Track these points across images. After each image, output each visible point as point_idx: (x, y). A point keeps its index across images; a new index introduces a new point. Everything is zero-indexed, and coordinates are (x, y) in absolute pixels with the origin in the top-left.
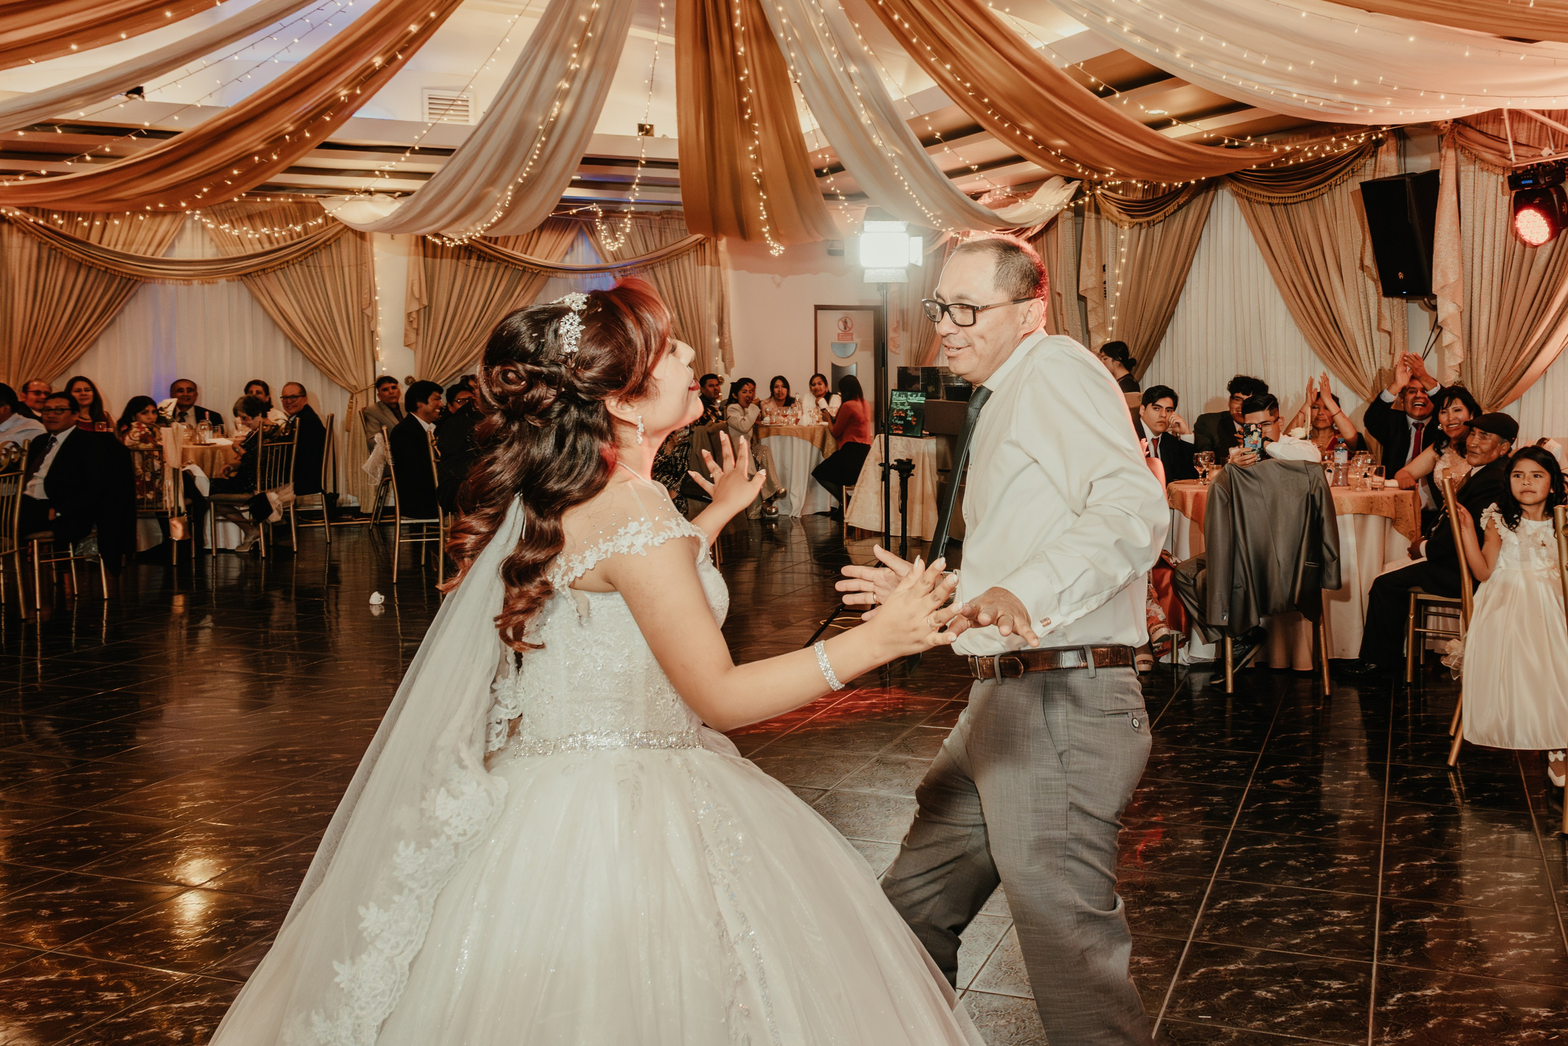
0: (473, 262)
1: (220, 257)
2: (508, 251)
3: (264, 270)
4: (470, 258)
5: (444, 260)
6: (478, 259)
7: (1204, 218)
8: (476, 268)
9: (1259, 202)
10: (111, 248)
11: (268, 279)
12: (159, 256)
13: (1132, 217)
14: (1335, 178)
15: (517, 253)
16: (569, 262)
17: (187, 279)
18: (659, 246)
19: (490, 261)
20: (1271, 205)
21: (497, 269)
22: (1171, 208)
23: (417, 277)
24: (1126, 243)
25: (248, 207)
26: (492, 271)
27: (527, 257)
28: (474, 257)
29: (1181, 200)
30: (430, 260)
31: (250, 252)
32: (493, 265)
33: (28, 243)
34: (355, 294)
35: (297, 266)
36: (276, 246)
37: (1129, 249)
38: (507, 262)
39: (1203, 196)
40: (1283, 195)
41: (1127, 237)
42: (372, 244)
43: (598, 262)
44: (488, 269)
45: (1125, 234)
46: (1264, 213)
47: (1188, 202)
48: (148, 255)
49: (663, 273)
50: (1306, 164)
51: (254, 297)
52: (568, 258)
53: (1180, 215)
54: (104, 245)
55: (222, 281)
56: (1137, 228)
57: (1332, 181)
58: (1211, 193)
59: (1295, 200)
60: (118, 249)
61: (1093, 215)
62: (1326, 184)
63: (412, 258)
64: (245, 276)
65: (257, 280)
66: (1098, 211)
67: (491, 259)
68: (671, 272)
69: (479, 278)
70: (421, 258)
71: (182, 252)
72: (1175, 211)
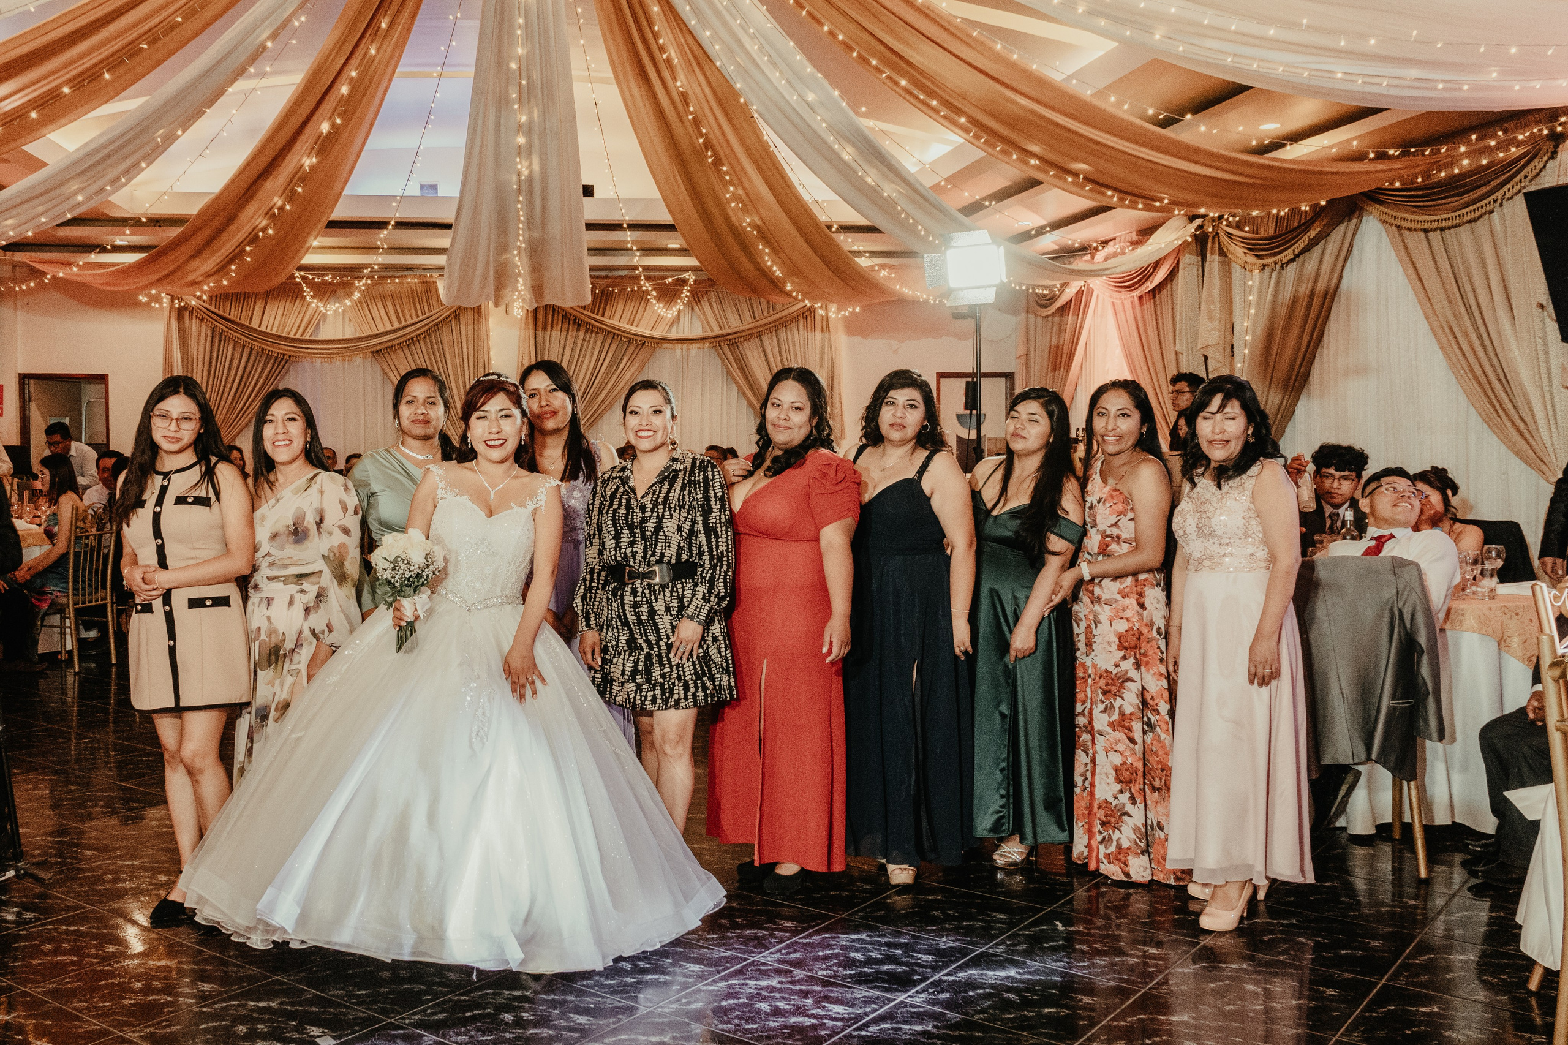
0: (581, 334)
1: (358, 335)
2: (615, 322)
3: (391, 347)
4: (578, 330)
5: (556, 334)
6: (587, 331)
7: (1346, 255)
8: (584, 340)
9: (1409, 229)
10: (268, 331)
11: (397, 355)
12: (307, 337)
13: (1258, 257)
14: (1501, 191)
15: (624, 325)
16: (674, 333)
17: (329, 357)
18: (766, 314)
19: (597, 333)
20: (1426, 231)
21: (604, 341)
22: (1301, 244)
23: (527, 352)
24: (1255, 290)
25: (381, 287)
26: (599, 344)
27: (633, 329)
28: (583, 329)
29: (1313, 233)
30: (540, 333)
31: (381, 330)
32: (601, 337)
33: (204, 327)
34: (472, 368)
35: (422, 342)
36: (404, 324)
37: (1259, 297)
38: (612, 334)
39: (1342, 228)
40: (1438, 217)
41: (1257, 283)
42: (487, 320)
43: (704, 331)
44: (596, 342)
45: (1255, 279)
46: (1416, 240)
47: (1323, 236)
48: (298, 336)
49: (769, 342)
50: (1463, 176)
51: (385, 373)
52: (674, 329)
53: (1316, 251)
54: (263, 329)
55: (358, 360)
56: (1267, 270)
57: (1499, 195)
58: (1354, 221)
59: (1450, 223)
60: (274, 332)
61: (1217, 258)
62: (1491, 199)
63: (523, 331)
64: (377, 353)
65: (387, 356)
66: (1222, 253)
67: (599, 330)
68: (778, 340)
69: (586, 350)
70: (531, 332)
71: (327, 333)
72: (1307, 249)
